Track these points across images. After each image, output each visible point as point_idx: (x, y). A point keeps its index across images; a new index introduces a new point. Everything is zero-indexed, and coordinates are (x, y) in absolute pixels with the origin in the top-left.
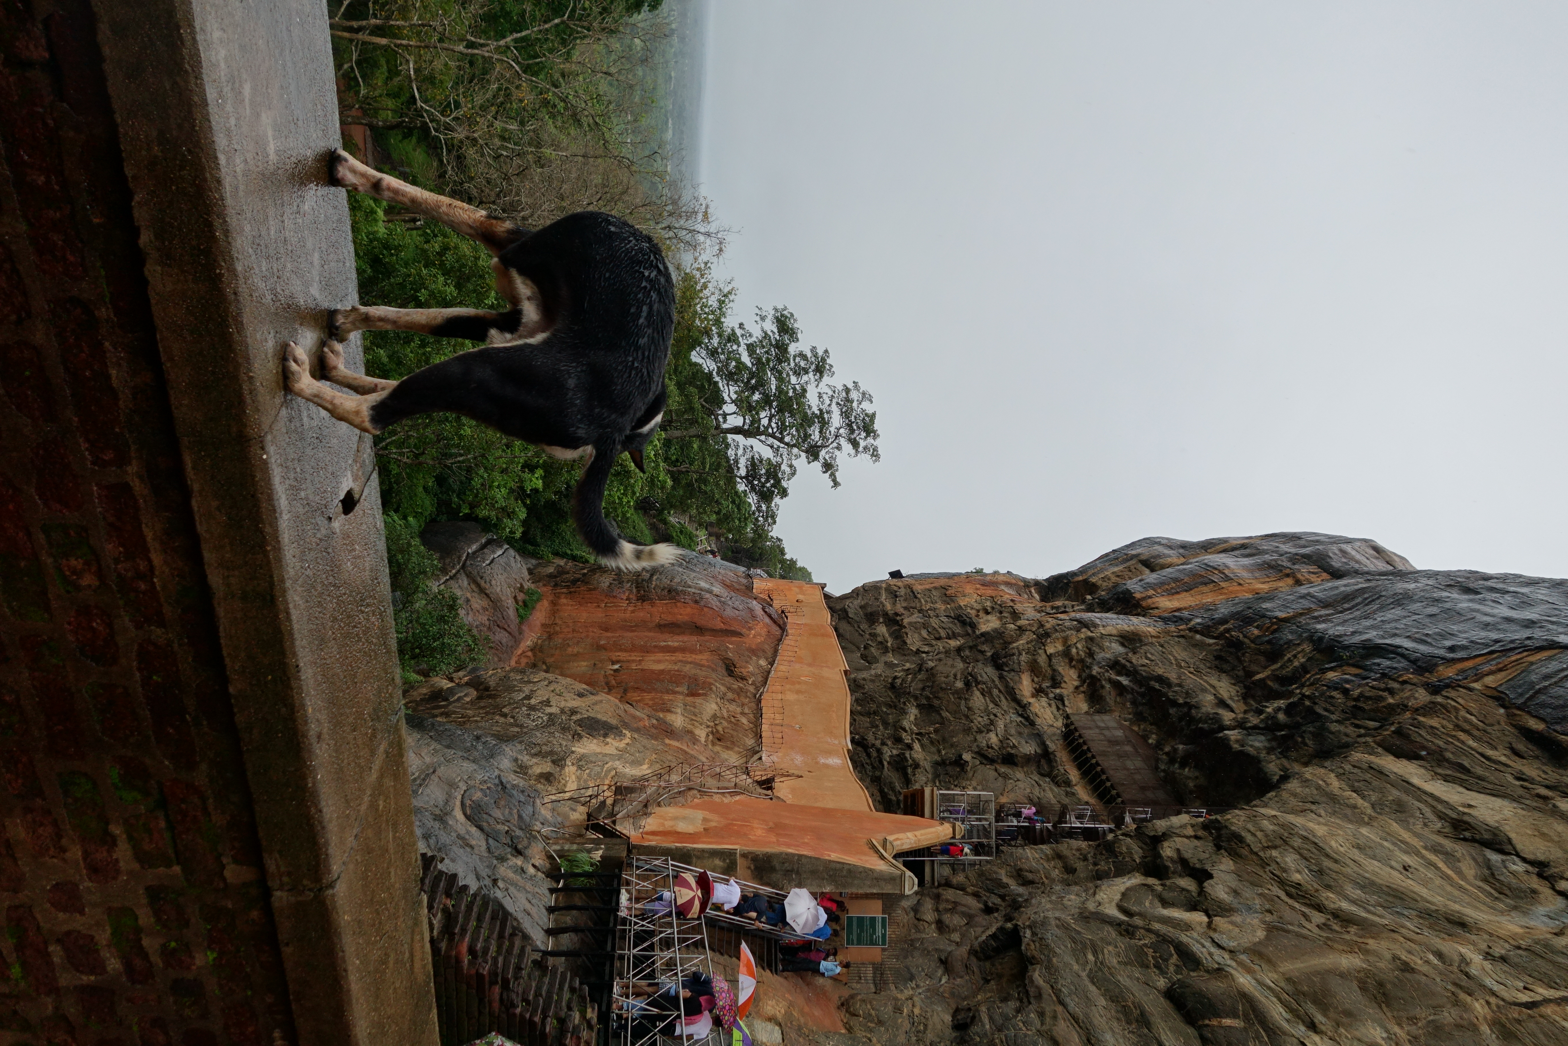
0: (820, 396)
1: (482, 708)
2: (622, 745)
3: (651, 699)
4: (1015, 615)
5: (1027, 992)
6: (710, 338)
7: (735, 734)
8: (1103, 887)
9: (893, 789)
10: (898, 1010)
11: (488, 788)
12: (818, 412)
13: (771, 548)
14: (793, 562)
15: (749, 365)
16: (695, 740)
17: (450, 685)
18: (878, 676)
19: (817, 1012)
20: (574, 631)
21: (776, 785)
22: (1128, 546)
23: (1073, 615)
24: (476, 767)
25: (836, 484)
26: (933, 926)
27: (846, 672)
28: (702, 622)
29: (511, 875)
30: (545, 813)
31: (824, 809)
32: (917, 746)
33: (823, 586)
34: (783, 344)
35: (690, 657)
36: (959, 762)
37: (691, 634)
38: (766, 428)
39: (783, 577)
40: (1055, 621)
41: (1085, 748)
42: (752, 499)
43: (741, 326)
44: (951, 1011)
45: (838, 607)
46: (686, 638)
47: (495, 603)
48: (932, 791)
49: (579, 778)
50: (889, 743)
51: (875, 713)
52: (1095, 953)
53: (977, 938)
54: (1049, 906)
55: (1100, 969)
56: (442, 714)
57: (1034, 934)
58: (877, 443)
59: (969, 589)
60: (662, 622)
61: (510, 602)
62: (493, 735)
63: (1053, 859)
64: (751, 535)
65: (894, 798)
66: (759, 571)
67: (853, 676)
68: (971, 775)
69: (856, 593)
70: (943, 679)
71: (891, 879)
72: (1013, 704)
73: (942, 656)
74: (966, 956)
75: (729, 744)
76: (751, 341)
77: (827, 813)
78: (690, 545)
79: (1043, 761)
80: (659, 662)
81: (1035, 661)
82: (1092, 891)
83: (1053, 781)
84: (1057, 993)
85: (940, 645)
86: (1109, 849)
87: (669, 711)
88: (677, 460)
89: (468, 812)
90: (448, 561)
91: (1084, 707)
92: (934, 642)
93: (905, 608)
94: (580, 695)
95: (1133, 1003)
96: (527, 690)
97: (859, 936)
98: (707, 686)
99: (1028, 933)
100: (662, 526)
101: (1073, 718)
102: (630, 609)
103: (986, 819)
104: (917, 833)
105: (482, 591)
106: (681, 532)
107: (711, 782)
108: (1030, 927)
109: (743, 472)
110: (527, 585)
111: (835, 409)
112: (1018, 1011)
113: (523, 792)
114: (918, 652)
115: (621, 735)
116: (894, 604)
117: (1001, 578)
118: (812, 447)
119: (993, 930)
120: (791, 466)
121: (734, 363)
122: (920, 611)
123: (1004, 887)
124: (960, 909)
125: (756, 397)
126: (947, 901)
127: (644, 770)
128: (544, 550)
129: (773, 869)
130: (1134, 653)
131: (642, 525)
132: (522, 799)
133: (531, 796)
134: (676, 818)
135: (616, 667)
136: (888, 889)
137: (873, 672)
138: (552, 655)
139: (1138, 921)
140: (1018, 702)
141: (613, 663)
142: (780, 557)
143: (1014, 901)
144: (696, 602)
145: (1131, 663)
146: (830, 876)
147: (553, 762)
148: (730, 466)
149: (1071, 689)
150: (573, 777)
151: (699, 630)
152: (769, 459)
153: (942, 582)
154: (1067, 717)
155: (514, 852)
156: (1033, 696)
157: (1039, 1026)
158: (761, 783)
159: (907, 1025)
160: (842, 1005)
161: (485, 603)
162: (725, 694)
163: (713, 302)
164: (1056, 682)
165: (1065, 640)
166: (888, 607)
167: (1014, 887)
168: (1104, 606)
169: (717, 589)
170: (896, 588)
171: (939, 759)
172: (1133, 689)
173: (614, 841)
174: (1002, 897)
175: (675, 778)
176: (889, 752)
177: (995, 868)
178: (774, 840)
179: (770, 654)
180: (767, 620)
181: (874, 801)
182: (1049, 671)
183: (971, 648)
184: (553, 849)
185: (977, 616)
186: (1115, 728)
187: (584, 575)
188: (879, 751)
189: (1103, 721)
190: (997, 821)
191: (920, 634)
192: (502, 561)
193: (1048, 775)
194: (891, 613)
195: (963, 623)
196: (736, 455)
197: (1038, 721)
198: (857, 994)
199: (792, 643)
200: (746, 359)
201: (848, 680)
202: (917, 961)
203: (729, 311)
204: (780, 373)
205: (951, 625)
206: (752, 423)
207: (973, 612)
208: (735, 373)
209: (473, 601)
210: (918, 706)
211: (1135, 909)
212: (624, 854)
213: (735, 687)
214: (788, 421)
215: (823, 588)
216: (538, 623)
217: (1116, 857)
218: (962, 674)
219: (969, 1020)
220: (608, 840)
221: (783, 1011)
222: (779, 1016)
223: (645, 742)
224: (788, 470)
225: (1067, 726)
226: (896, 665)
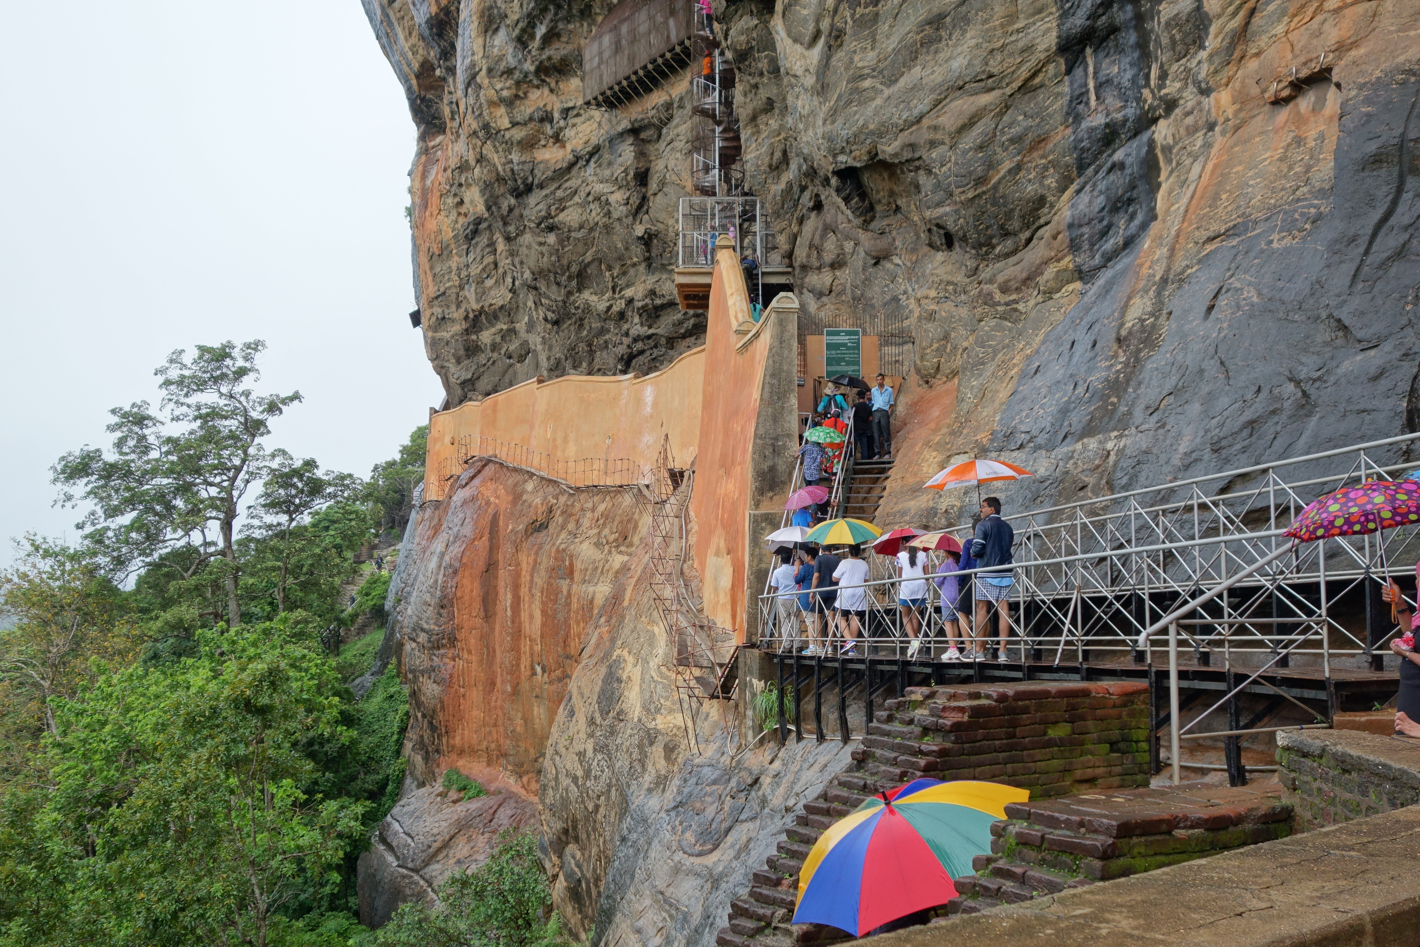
0: (176, 419)
1: (588, 836)
2: (630, 659)
3: (578, 624)
4: (463, 167)
5: (907, 161)
6: (98, 567)
7: (618, 519)
8: (788, 65)
9: (680, 323)
10: (931, 316)
11: (681, 824)
12: (199, 422)
13: (386, 477)
14: (404, 450)
15: (135, 514)
16: (625, 568)
17: (561, 877)
18: (544, 341)
19: (936, 412)
20: (495, 725)
21: (677, 466)
22: (371, 20)
23: (460, 93)
24: (656, 841)
25: (296, 397)
26: (838, 273)
27: (540, 382)
28: (481, 564)
29: (781, 790)
30: (710, 751)
31: (704, 408)
32: (629, 293)
33: (434, 411)
34: (104, 470)
35: (525, 577)
36: (647, 240)
37: (496, 577)
38: (222, 489)
39: (423, 464)
40: (469, 116)
41: (625, 83)
42: (321, 505)
43: (79, 526)
44: (933, 252)
45: (459, 392)
46: (501, 584)
47: (462, 827)
48: (679, 273)
49: (671, 711)
50: (625, 327)
51: (590, 345)
52: (862, 77)
53: (849, 221)
54: (810, 133)
55: (881, 72)
56: (597, 886)
57: (842, 151)
58: (238, 343)
59: (432, 225)
60: (482, 614)
61: (461, 808)
62: (620, 821)
63: (756, 126)
64: (370, 504)
65: (692, 321)
66: (416, 493)
67: (545, 373)
68: (661, 226)
69: (441, 370)
70: (545, 259)
71: (781, 324)
72: (575, 171)
73: (517, 260)
74: (870, 234)
75: (631, 526)
76: (100, 512)
77: (708, 404)
78: (384, 583)
79: (643, 135)
80: (531, 616)
81: (519, 143)
82: (792, 80)
83: (666, 124)
84: (909, 124)
85: (504, 263)
86: (743, 56)
87: (592, 602)
88: (271, 604)
89: (709, 846)
90: (408, 892)
91: (575, 82)
92: (501, 271)
93: (458, 306)
94: (572, 713)
95: (918, 33)
96: (565, 782)
97: (848, 363)
98: (560, 554)
99: (842, 158)
100: (360, 620)
101: (589, 97)
102: (466, 656)
103: (713, 208)
104: (728, 293)
105: (446, 845)
106: (367, 594)
107: (674, 547)
108: (835, 156)
109: (284, 518)
110: (439, 787)
111: (193, 399)
112: (929, 172)
113: (685, 781)
114: (513, 291)
115: (618, 661)
116: (453, 321)
117: (417, 185)
118: (246, 428)
119: (839, 201)
120: (273, 456)
121: (134, 535)
122: (462, 288)
123: (791, 187)
124: (817, 241)
125: (179, 503)
126: (808, 256)
127: (660, 631)
128: (393, 769)
129: (772, 469)
130: (506, 16)
131: (359, 644)
132: (693, 780)
133: (691, 770)
134: (716, 589)
135: (539, 669)
136: (793, 328)
137: (539, 347)
138: (526, 751)
139: (825, 25)
140: (572, 165)
141: (534, 673)
142: (399, 467)
143: (806, 175)
144: (455, 572)
145: (518, 21)
146: (779, 399)
147: (651, 744)
148: (276, 535)
149: (554, 97)
150: (669, 718)
151: (491, 567)
152: (266, 484)
153: (424, 259)
154: (588, 103)
155: (756, 787)
156: (564, 146)
157: (945, 148)
158: (676, 484)
159: (949, 306)
160: (927, 382)
161: (461, 841)
162: (570, 533)
163: (46, 565)
164: (547, 118)
165: (492, 104)
166: (457, 328)
167: (791, 174)
168: (448, 53)
169: (438, 546)
170: (434, 319)
171: (643, 265)
172: (552, 21)
173: (741, 665)
174: (803, 189)
175: (668, 592)
176: (636, 327)
177: (770, 197)
178: (738, 468)
179: (519, 477)
180: (476, 481)
181: (695, 345)
182: (531, 125)
183: (505, 224)
184: (751, 739)
185: (466, 215)
186: (600, 44)
187: (424, 716)
188: (635, 340)
189: (591, 60)
190: (714, 194)
191: (491, 288)
192: (407, 822)
193: (659, 130)
194: (464, 326)
195: (475, 232)
196: (260, 527)
197: (594, 141)
198: (915, 365)
199: (505, 449)
200: (127, 518)
201: (550, 378)
202: (876, 293)
203: (59, 542)
204: (146, 472)
205: (479, 249)
206: (217, 508)
207: (461, 220)
208: (147, 532)
209: (459, 856)
210: (579, 290)
211: (811, 27)
212: (756, 651)
213: (560, 520)
214: (212, 461)
215: (436, 412)
216: (487, 771)
217: (752, 48)
218: (538, 235)
219: (942, 232)
220: (740, 673)
221: (934, 454)
222: (940, 458)
223: (627, 631)
224: (278, 460)
225: (599, 105)
226: (531, 318)
